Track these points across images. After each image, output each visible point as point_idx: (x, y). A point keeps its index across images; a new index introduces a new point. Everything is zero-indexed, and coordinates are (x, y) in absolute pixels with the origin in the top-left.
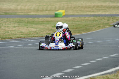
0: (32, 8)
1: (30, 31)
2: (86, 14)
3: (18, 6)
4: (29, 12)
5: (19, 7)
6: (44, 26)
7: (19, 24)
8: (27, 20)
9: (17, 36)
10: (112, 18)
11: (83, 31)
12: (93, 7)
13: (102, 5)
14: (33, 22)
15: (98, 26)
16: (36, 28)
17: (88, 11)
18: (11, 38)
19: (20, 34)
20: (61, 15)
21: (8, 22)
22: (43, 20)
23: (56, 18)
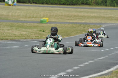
0: (21, 15)
1: (22, 34)
2: (65, 21)
3: (9, 12)
4: (18, 18)
5: (10, 14)
6: (32, 30)
8: (17, 24)
9: (12, 38)
10: (87, 26)
11: (65, 36)
12: (71, 16)
13: (78, 15)
14: (23, 26)
15: (76, 32)
16: (27, 32)
17: (67, 19)
18: (7, 39)
19: (14, 37)
20: (46, 21)
21: (2, 26)
22: (30, 25)
23: (41, 24)
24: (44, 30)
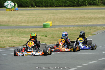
0: (23, 20)
1: (22, 40)
2: (70, 24)
4: (20, 24)
5: (11, 19)
7: (12, 34)
8: (18, 30)
9: (10, 45)
10: (93, 28)
12: (77, 18)
13: (84, 17)
14: (24, 32)
17: (72, 22)
18: (5, 47)
19: (13, 44)
20: (49, 26)
21: (2, 33)
22: (32, 30)
23: (44, 28)
24: (47, 35)
